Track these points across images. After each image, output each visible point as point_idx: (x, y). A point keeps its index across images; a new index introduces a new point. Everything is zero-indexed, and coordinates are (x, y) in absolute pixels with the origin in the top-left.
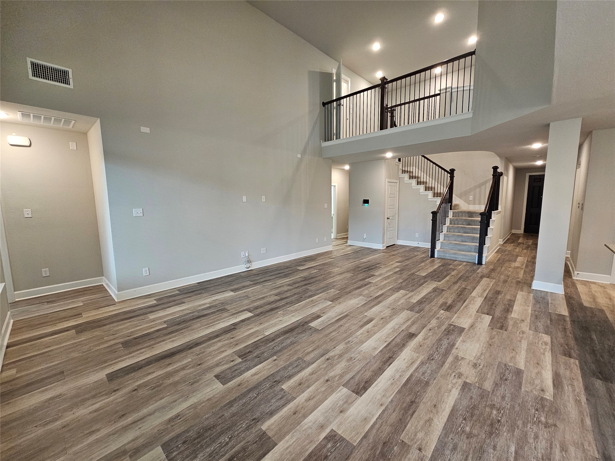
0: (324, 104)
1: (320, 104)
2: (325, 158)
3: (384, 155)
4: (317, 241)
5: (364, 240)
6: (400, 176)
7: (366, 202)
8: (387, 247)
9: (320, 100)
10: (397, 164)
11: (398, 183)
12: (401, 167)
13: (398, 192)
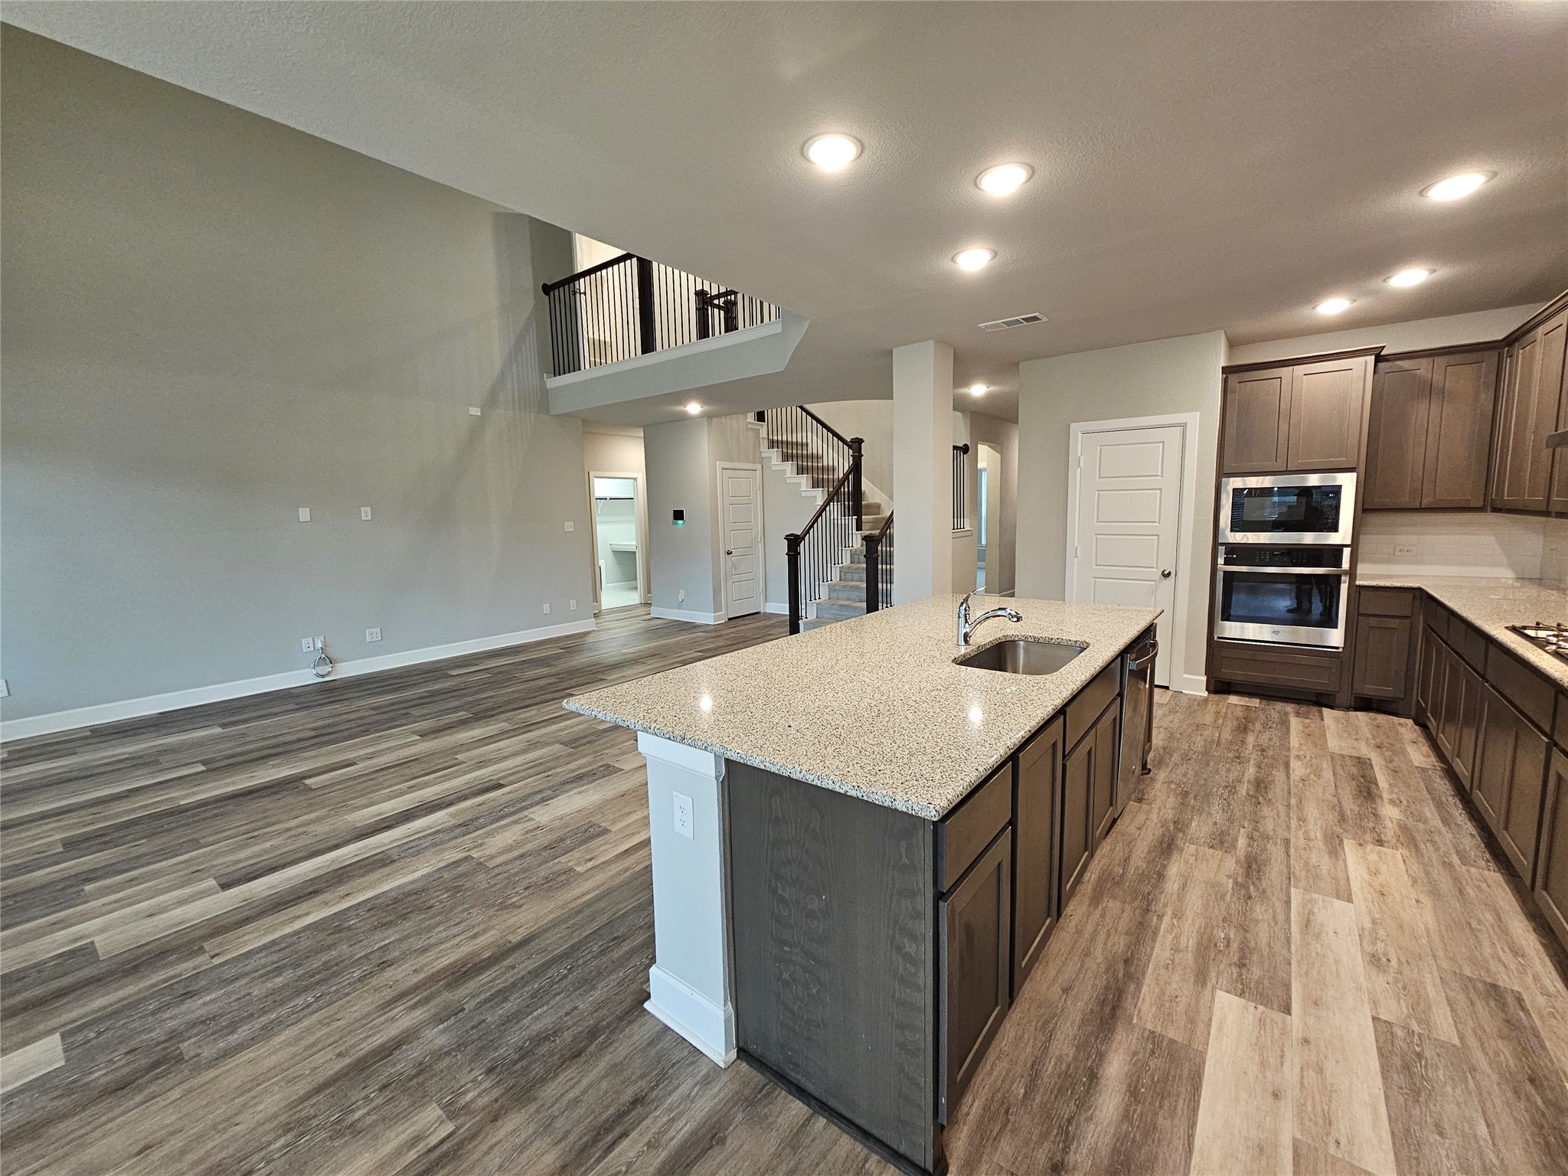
0: (547, 289)
1: (535, 290)
2: (557, 415)
3: (681, 408)
4: (546, 608)
5: (680, 605)
6: (763, 455)
7: (678, 515)
8: (729, 619)
9: (535, 280)
10: (750, 426)
11: (759, 472)
12: (763, 433)
13: (759, 493)
